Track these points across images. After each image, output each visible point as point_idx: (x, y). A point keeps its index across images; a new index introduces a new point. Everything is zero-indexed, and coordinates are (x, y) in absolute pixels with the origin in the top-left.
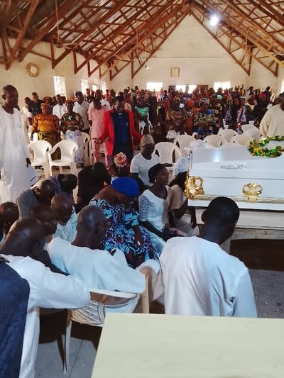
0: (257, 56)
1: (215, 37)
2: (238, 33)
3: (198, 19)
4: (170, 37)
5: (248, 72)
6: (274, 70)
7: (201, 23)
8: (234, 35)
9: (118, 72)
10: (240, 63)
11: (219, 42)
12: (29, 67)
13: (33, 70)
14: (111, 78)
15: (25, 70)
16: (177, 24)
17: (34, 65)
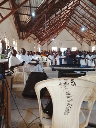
0: (84, 40)
1: (72, 35)
2: (78, 34)
3: (67, 30)
4: (59, 35)
5: (82, 45)
6: (89, 44)
7: (68, 31)
8: (77, 34)
9: (44, 44)
10: (79, 42)
11: (73, 36)
12: (28, 40)
13: (30, 41)
14: (42, 45)
15: (28, 41)
16: (61, 31)
17: (30, 40)
